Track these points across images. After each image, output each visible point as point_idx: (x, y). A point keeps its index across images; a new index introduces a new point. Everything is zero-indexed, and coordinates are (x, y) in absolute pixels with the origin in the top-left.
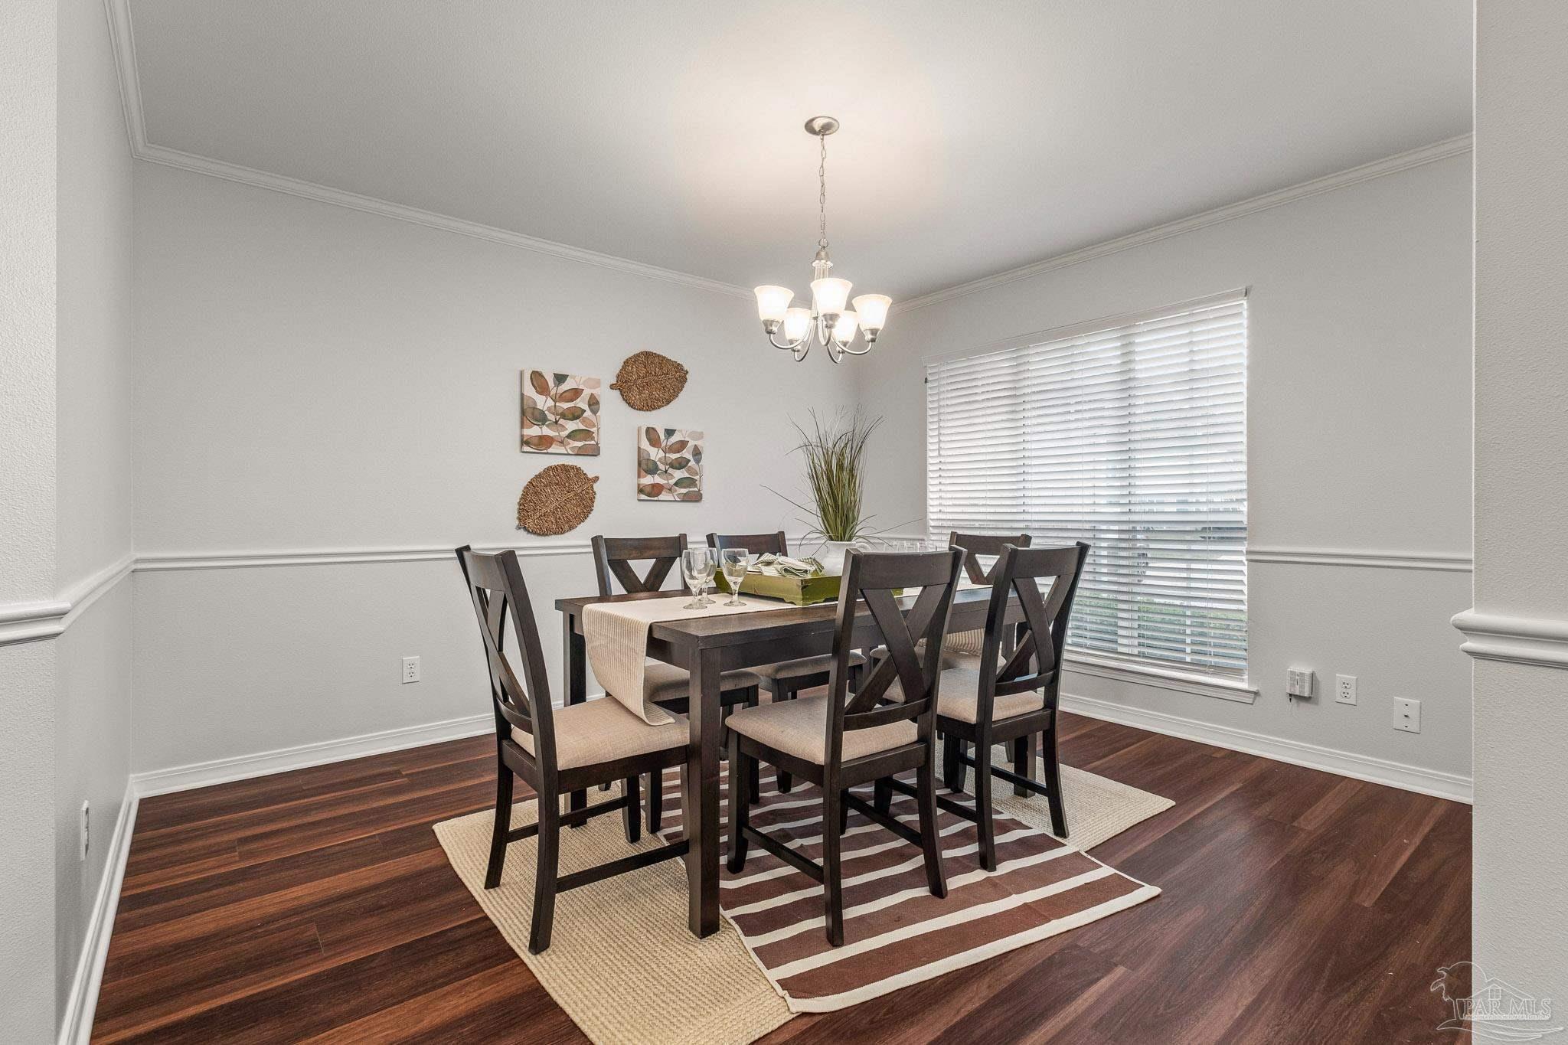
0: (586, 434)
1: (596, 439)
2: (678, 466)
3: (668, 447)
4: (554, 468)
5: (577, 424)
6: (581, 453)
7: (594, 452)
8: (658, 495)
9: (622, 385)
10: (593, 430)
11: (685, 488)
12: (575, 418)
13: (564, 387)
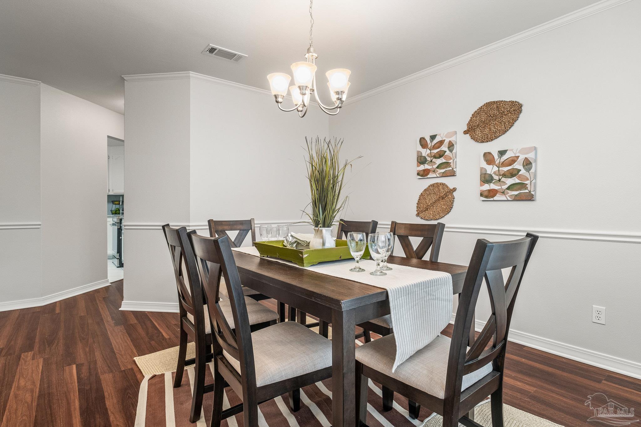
0: (447, 164)
1: (452, 167)
2: (509, 175)
3: (501, 163)
4: (433, 185)
5: (442, 160)
6: (444, 175)
7: (452, 174)
8: (493, 197)
9: (471, 130)
10: (451, 161)
11: (516, 190)
12: (440, 156)
13: (435, 141)
